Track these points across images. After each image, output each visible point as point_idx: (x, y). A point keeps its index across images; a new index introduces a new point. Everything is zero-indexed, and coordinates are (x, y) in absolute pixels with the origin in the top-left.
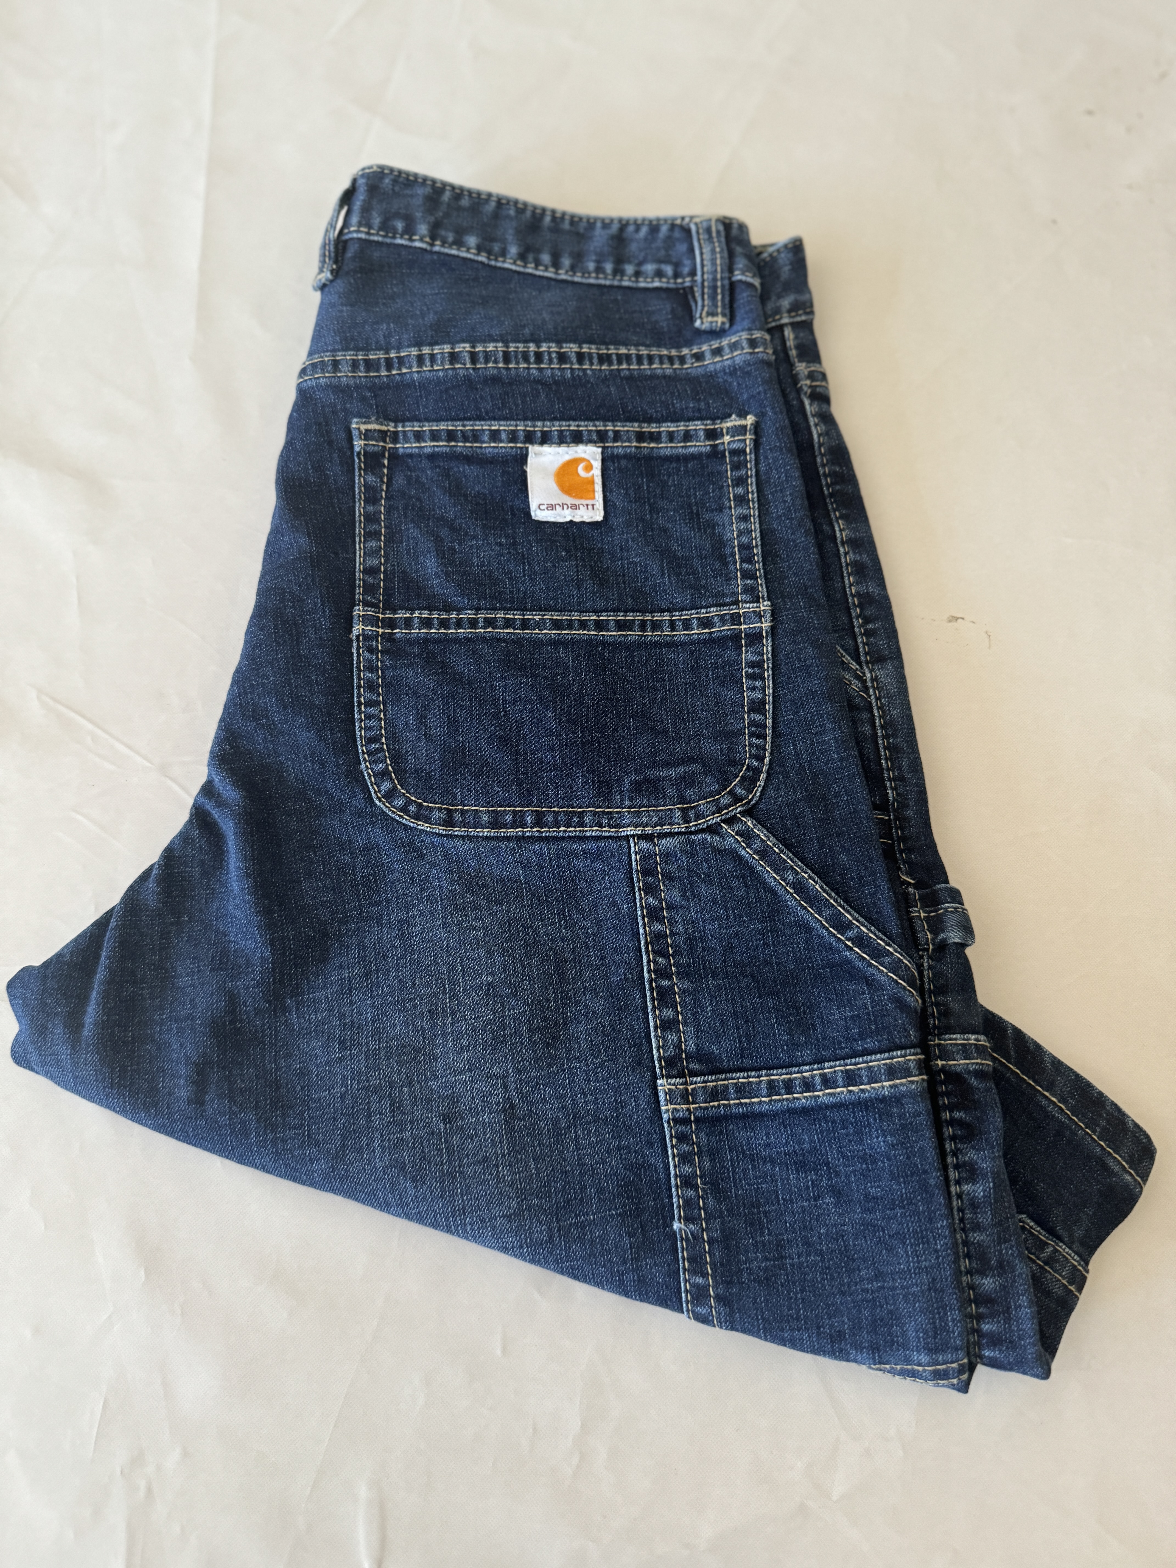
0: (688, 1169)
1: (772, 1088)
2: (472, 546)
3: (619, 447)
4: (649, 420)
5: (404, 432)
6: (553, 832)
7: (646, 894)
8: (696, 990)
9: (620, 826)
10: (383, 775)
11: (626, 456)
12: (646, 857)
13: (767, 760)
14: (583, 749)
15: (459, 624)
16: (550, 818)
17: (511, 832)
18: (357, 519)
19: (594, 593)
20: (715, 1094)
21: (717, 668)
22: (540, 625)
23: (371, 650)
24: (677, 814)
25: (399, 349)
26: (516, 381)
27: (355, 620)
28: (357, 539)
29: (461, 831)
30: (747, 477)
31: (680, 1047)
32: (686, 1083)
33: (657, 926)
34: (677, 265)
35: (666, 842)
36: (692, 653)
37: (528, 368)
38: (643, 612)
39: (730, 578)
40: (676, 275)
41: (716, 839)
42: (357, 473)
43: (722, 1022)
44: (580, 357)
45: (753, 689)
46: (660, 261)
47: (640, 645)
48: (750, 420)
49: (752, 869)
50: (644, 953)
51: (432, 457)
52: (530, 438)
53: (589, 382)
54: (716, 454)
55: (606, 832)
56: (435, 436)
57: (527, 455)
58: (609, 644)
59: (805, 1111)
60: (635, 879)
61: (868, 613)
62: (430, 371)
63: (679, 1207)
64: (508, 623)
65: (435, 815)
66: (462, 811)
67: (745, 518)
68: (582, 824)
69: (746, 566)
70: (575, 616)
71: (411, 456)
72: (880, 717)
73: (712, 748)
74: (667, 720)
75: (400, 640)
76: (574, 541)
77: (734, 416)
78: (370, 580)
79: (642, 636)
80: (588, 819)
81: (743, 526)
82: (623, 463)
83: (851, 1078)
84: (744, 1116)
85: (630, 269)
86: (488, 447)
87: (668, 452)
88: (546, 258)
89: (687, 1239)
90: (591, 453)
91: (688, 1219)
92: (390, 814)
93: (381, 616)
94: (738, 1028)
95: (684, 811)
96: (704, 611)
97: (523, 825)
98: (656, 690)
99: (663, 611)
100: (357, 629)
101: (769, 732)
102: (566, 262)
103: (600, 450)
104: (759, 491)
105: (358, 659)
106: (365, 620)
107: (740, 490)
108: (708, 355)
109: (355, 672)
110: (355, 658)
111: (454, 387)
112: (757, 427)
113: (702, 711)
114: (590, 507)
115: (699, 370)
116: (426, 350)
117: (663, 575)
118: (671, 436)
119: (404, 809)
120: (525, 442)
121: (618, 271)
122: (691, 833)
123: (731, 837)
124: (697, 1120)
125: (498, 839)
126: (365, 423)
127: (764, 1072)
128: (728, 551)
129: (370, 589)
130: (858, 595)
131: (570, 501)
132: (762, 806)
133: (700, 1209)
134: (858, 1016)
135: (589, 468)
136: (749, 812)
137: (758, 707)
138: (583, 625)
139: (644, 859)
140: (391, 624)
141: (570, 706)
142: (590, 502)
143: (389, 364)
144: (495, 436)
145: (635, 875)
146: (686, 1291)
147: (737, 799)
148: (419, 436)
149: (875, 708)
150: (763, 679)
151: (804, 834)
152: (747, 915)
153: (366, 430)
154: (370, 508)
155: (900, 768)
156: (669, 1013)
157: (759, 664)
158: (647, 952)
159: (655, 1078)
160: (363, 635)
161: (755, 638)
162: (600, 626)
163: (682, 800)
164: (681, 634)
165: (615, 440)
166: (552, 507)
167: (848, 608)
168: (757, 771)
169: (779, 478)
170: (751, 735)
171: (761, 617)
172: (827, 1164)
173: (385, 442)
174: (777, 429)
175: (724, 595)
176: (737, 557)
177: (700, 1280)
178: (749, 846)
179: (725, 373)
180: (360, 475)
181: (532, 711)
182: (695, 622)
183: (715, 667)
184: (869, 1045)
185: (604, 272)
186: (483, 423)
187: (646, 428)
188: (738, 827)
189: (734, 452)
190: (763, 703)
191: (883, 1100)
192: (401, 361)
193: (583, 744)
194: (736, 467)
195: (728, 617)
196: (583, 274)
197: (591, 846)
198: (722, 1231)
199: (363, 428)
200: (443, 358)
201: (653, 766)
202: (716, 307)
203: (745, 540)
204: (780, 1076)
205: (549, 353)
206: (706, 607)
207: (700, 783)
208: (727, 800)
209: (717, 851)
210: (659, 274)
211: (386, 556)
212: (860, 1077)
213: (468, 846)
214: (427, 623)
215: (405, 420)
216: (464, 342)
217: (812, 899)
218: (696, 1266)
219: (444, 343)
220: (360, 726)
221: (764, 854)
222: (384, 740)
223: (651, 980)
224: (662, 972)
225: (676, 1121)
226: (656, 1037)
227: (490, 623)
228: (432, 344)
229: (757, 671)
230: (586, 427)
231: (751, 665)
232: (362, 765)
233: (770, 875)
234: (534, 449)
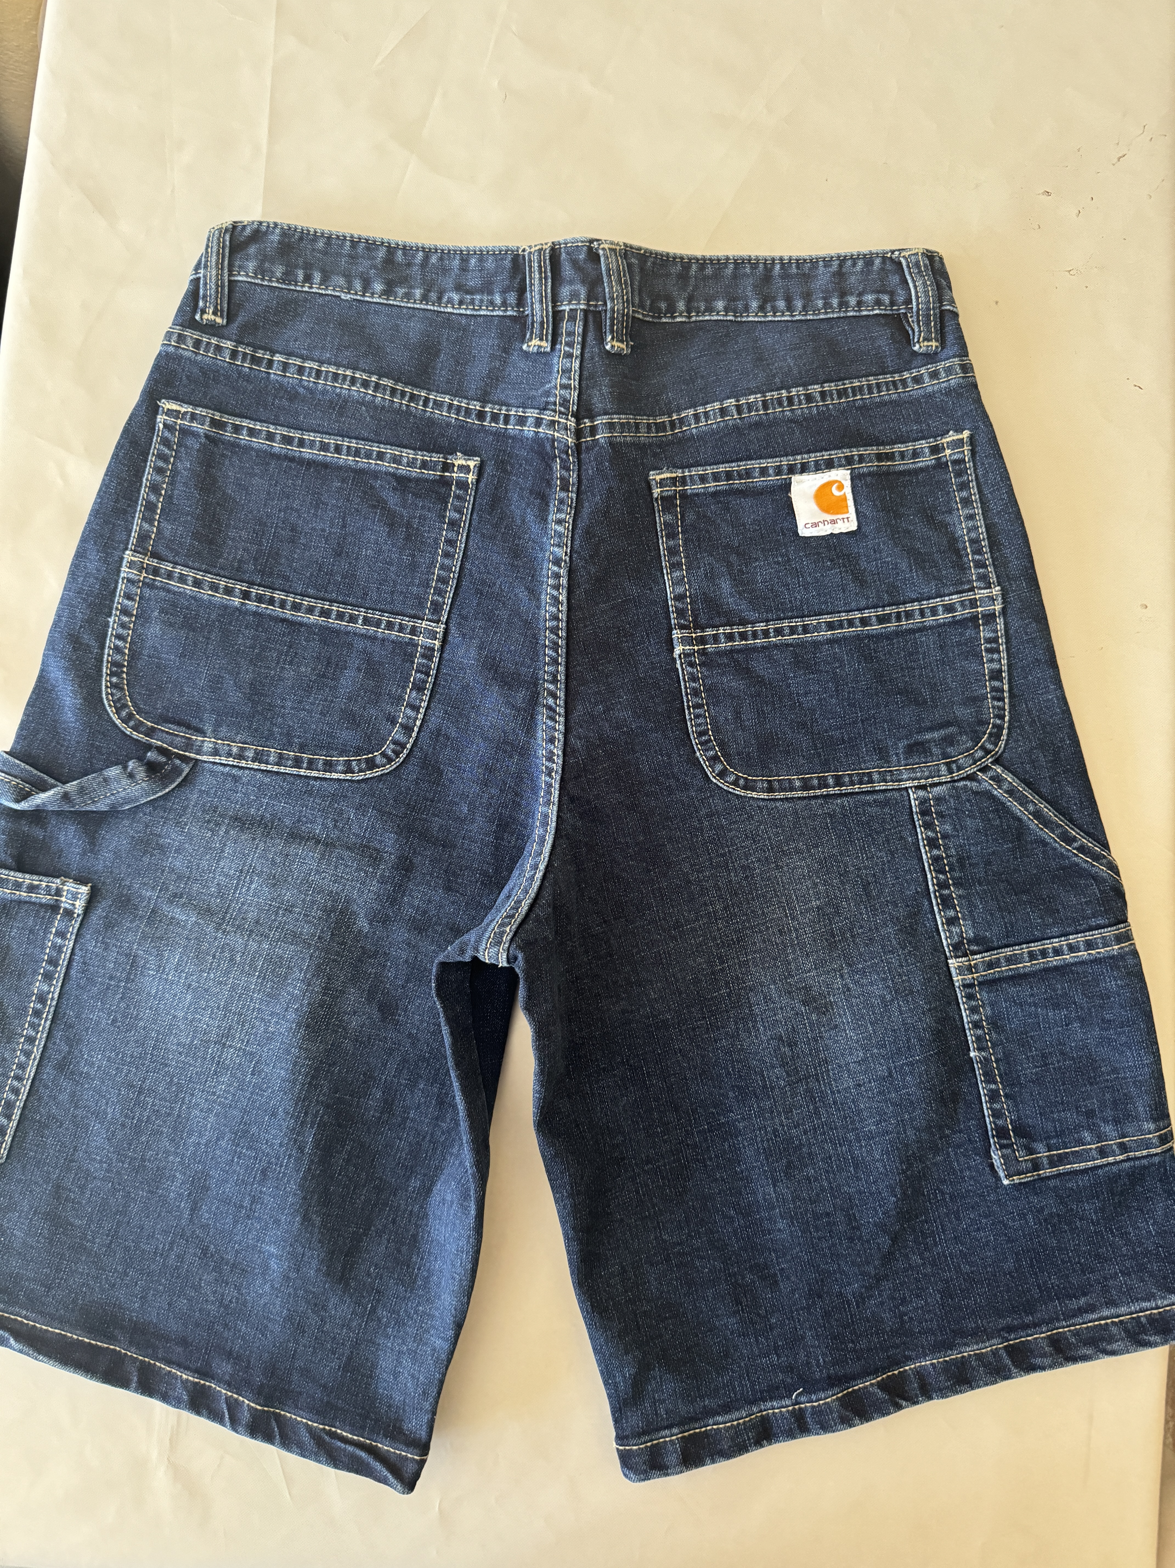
0: (976, 1017)
1: (1032, 956)
2: (755, 568)
3: (864, 468)
4: (885, 443)
5: (691, 476)
6: (850, 789)
7: (925, 829)
8: (969, 894)
9: (900, 781)
10: (714, 759)
11: (870, 475)
12: (923, 802)
13: (1007, 719)
15: (755, 635)
16: (847, 779)
17: (818, 792)
18: (662, 553)
19: (857, 594)
20: (990, 965)
21: (961, 645)
22: (818, 628)
23: (692, 665)
24: (943, 768)
25: (679, 410)
26: (775, 422)
27: (675, 641)
28: (665, 571)
29: (781, 795)
30: (969, 481)
31: (962, 937)
32: (969, 960)
33: (935, 852)
34: (892, 293)
35: (937, 790)
36: (939, 635)
37: (783, 411)
38: (897, 605)
39: (965, 568)
40: (892, 303)
41: (975, 784)
42: (657, 515)
43: (992, 915)
44: (823, 394)
45: (991, 661)
46: (879, 292)
47: (897, 634)
48: (966, 434)
49: (1003, 804)
50: (928, 873)
51: (716, 494)
52: (792, 470)
53: (831, 415)
54: (940, 465)
55: (890, 785)
56: (716, 477)
57: (790, 484)
58: (873, 636)
59: (1057, 969)
60: (916, 819)
62: (705, 425)
63: (973, 1042)
64: (792, 630)
65: (760, 785)
66: (779, 781)
67: (971, 517)
68: (871, 781)
69: (977, 557)
70: (844, 616)
71: (698, 495)
73: (963, 712)
74: (926, 693)
75: (712, 654)
76: (836, 549)
77: (952, 432)
78: (680, 605)
79: (898, 626)
80: (876, 777)
81: (970, 524)
82: (869, 480)
83: (1089, 945)
84: (1013, 977)
85: (852, 299)
86: (758, 481)
87: (901, 469)
89: (981, 1062)
90: (842, 475)
91: (980, 1049)
92: (725, 788)
93: (694, 636)
94: (1003, 918)
95: (948, 765)
96: (947, 598)
97: (827, 786)
98: (914, 669)
99: (913, 602)
100: (678, 649)
101: (1006, 695)
102: (798, 304)
103: (849, 472)
104: (980, 492)
105: (683, 673)
106: (684, 641)
107: (964, 494)
108: (926, 378)
109: (682, 683)
110: (680, 672)
111: (725, 435)
112: (971, 437)
113: (952, 682)
114: (846, 520)
115: (920, 391)
116: (701, 409)
117: (911, 570)
118: (903, 455)
119: (735, 783)
120: (788, 474)
121: (843, 305)
122: (955, 781)
123: (986, 781)
124: (980, 983)
125: (809, 798)
126: (659, 474)
127: (1024, 946)
128: (960, 545)
129: (681, 613)
131: (829, 517)
132: (1007, 755)
133: (987, 1041)
134: (1090, 901)
135: (841, 487)
136: (997, 761)
137: (996, 675)
138: (851, 623)
139: (921, 803)
140: (703, 641)
142: (845, 515)
143: (673, 424)
144: (764, 471)
145: (915, 816)
146: (985, 1095)
147: (987, 752)
148: (703, 479)
150: (999, 652)
151: (1039, 774)
152: (1002, 838)
153: (661, 479)
154: (671, 543)
156: (952, 913)
157: (994, 640)
158: (931, 871)
159: (947, 958)
160: (684, 653)
161: (990, 618)
162: (864, 622)
163: (945, 756)
164: (930, 620)
165: (860, 462)
166: (815, 525)
168: (1000, 728)
169: (995, 479)
170: (993, 698)
171: (993, 600)
172: (1075, 1003)
173: (676, 486)
175: (961, 583)
176: (969, 550)
177: (993, 1086)
178: (1000, 787)
179: (942, 394)
180: (660, 516)
182: (940, 609)
183: (959, 644)
184: (1101, 921)
185: (831, 307)
186: (753, 462)
187: (882, 449)
188: (990, 773)
189: (955, 463)
190: (1000, 671)
191: (1112, 957)
192: (682, 421)
194: (958, 474)
195: (967, 602)
196: (814, 311)
197: (880, 797)
198: (1004, 1053)
199: (658, 478)
200: (715, 414)
201: (920, 731)
202: (930, 332)
203: (973, 535)
204: (1035, 947)
205: (799, 396)
206: (948, 595)
207: (958, 741)
208: (980, 754)
209: (976, 793)
210: (878, 303)
211: (689, 582)
212: (1097, 944)
213: (787, 805)
214: (730, 637)
215: (689, 466)
216: (728, 398)
217: (1047, 823)
218: (989, 1078)
219: (714, 402)
220: (691, 724)
221: (1011, 792)
222: (710, 733)
223: (935, 891)
224: (942, 885)
225: (964, 986)
226: (944, 930)
227: (779, 632)
228: (704, 404)
229: (994, 645)
230: (836, 454)
231: (988, 641)
232: (698, 754)
233: (1016, 807)
234: (796, 479)
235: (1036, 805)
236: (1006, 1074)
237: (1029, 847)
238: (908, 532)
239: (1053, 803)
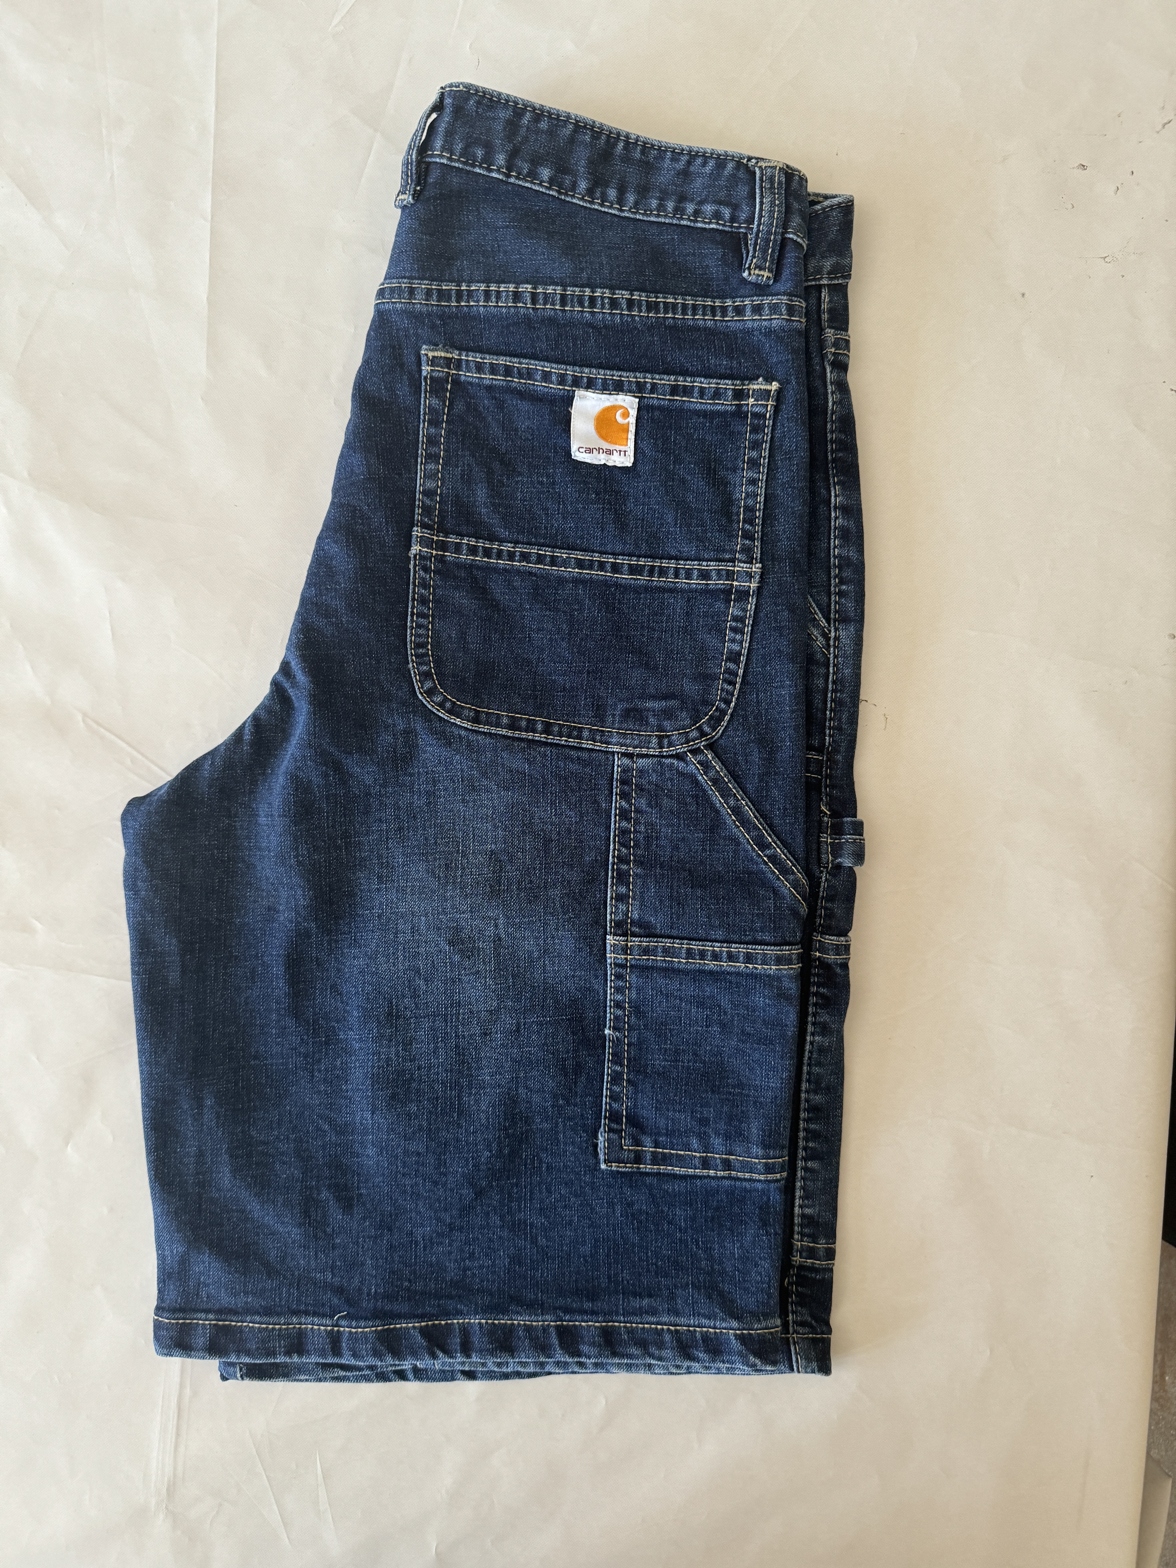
0: (622, 997)
1: (690, 953)
2: (517, 482)
3: (654, 399)
4: (685, 373)
5: (467, 360)
6: (556, 740)
7: (621, 799)
8: (646, 875)
9: (608, 743)
10: (427, 675)
11: (660, 408)
12: (626, 770)
13: (732, 705)
14: (588, 676)
15: (500, 554)
16: (556, 729)
17: (524, 735)
18: (421, 439)
19: (615, 536)
20: (647, 951)
21: (707, 617)
22: (565, 563)
23: (426, 569)
24: (654, 740)
25: (469, 283)
26: (571, 323)
27: (414, 540)
28: (419, 460)
29: (485, 729)
30: (763, 441)
31: (627, 915)
32: (627, 941)
33: (624, 824)
34: (735, 207)
35: (641, 762)
36: (689, 600)
37: (582, 311)
38: (653, 557)
39: (732, 536)
40: (733, 219)
41: (682, 765)
42: (423, 395)
43: (663, 901)
44: (631, 303)
45: (733, 641)
46: (720, 203)
47: (647, 589)
48: (775, 386)
49: (704, 791)
50: (611, 843)
51: (490, 388)
52: (577, 382)
53: (636, 328)
54: (740, 414)
55: (598, 746)
56: (494, 369)
57: (573, 397)
58: (621, 585)
59: (711, 973)
60: (615, 786)
61: (845, 575)
62: (495, 306)
63: (610, 1020)
64: (540, 559)
65: (466, 712)
66: (487, 713)
67: (753, 482)
68: (580, 737)
69: (747, 527)
70: (596, 557)
71: (471, 384)
72: (834, 673)
73: (691, 688)
74: (660, 658)
75: (450, 562)
76: (605, 483)
77: (761, 379)
78: (428, 502)
79: (649, 580)
80: (586, 734)
81: (751, 489)
82: (657, 413)
83: (749, 958)
84: (666, 970)
85: (690, 208)
86: (540, 385)
87: (698, 407)
88: (612, 193)
89: (613, 1041)
90: (629, 403)
91: (615, 1029)
92: (430, 707)
93: (435, 538)
94: (674, 907)
95: (660, 738)
96: (704, 563)
97: (534, 731)
98: (655, 630)
99: (670, 558)
100: (415, 549)
101: (739, 680)
102: (631, 198)
103: (637, 400)
104: (771, 456)
105: (415, 575)
106: (423, 541)
107: (754, 454)
108: (748, 311)
109: (411, 587)
110: (412, 574)
111: (515, 324)
112: (779, 392)
113: (689, 653)
114: (622, 453)
115: (738, 324)
116: (493, 287)
117: (676, 524)
118: (702, 392)
119: (441, 705)
120: (572, 386)
121: (679, 210)
122: (663, 757)
123: (693, 765)
124: (631, 966)
125: (514, 739)
126: (432, 350)
127: (686, 942)
128: (735, 510)
129: (427, 511)
130: (839, 557)
131: (605, 446)
132: (722, 742)
133: (625, 1023)
134: (763, 914)
135: (626, 415)
136: (711, 746)
137: (734, 657)
138: (602, 566)
139: (623, 771)
140: (443, 546)
141: (582, 640)
142: (623, 448)
143: (460, 295)
144: (546, 376)
145: (614, 783)
146: (608, 1074)
147: (703, 734)
148: (479, 367)
149: (831, 665)
150: (743, 633)
151: (749, 769)
152: (695, 826)
153: (434, 357)
154: (433, 430)
155: (840, 720)
156: (623, 890)
157: (742, 620)
158: (614, 842)
159: (606, 934)
160: (420, 555)
161: (743, 595)
162: (616, 568)
163: (660, 729)
164: (682, 582)
165: (652, 391)
166: (590, 451)
167: (830, 568)
168: (723, 713)
169: (790, 446)
170: (724, 680)
171: (751, 577)
172: (720, 1006)
173: (449, 368)
174: (797, 400)
175: (724, 551)
176: (741, 516)
177: (618, 1068)
178: (706, 773)
179: (761, 333)
180: (426, 397)
181: (551, 640)
182: (696, 572)
183: (706, 615)
184: (767, 938)
185: (665, 210)
186: (537, 362)
187: (681, 381)
188: (700, 757)
189: (755, 415)
190: (739, 654)
191: (768, 976)
192: (470, 293)
193: (588, 672)
194: (755, 430)
195: (724, 572)
196: (645, 211)
197: (585, 755)
198: (638, 1039)
199: (431, 354)
200: (507, 296)
201: (641, 697)
202: (766, 260)
203: (750, 502)
204: (697, 946)
205: (602, 298)
206: (708, 560)
207: (677, 716)
208: (695, 734)
209: (681, 774)
210: (717, 216)
211: (443, 479)
212: (756, 959)
213: (488, 740)
214: (473, 550)
215: (468, 350)
216: (528, 283)
217: (744, 822)
218: (617, 1059)
219: (510, 283)
220: (411, 633)
221: (716, 781)
222: (429, 647)
223: (613, 864)
224: (622, 860)
225: (616, 965)
226: (611, 905)
227: (525, 557)
228: (499, 282)
229: (740, 625)
230: (628, 377)
231: (735, 619)
232: (411, 665)
233: (717, 798)
234: (579, 393)
235: (738, 800)
236: (635, 1059)
237: (721, 842)
238: (683, 481)
239: (756, 805)
